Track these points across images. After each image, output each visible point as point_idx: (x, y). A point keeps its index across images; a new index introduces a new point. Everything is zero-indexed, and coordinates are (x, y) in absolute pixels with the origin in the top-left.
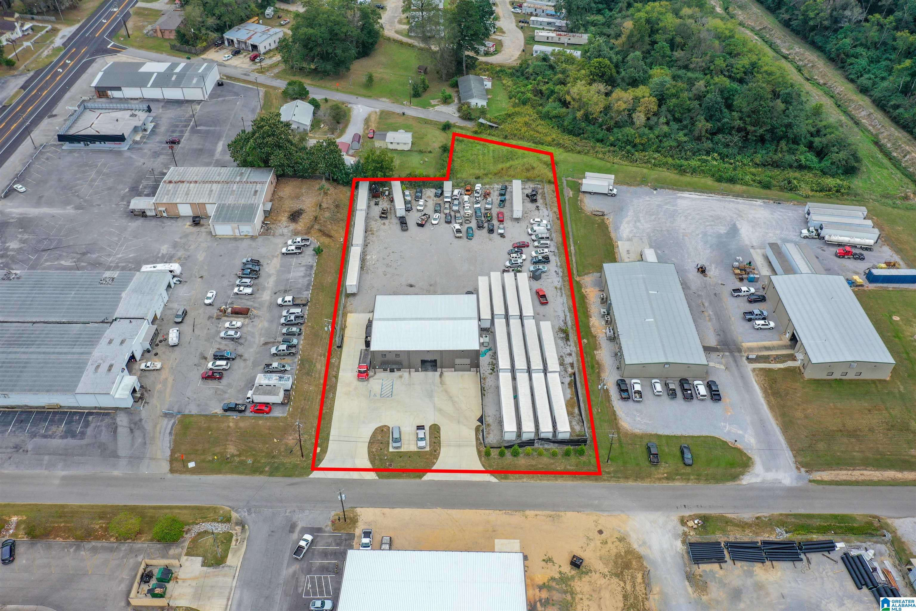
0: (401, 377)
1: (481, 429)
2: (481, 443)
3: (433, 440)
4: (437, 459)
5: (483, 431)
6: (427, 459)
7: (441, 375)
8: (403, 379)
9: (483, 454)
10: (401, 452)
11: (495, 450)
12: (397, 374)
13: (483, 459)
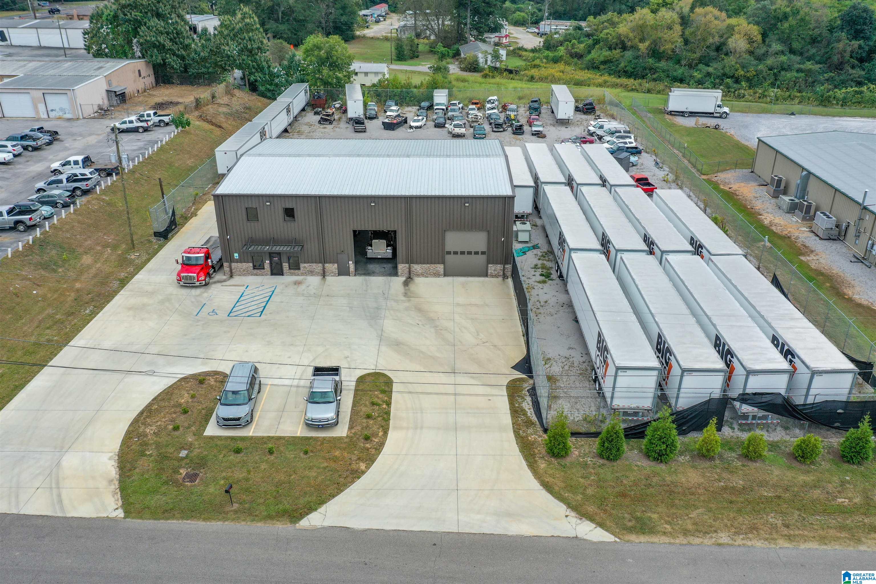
0: (298, 283)
1: (527, 386)
2: (529, 423)
3: (365, 410)
4: (371, 460)
5: (533, 392)
6: (335, 460)
7: (406, 284)
8: (303, 287)
9: (543, 450)
10: (243, 439)
11: (582, 441)
12: (288, 279)
13: (542, 465)
